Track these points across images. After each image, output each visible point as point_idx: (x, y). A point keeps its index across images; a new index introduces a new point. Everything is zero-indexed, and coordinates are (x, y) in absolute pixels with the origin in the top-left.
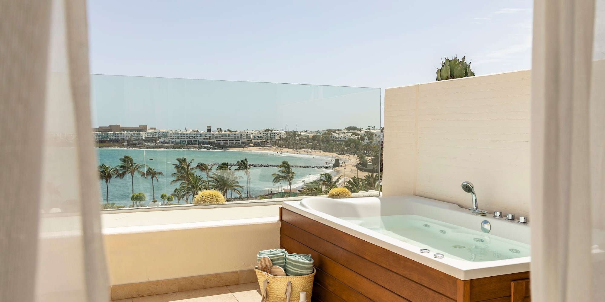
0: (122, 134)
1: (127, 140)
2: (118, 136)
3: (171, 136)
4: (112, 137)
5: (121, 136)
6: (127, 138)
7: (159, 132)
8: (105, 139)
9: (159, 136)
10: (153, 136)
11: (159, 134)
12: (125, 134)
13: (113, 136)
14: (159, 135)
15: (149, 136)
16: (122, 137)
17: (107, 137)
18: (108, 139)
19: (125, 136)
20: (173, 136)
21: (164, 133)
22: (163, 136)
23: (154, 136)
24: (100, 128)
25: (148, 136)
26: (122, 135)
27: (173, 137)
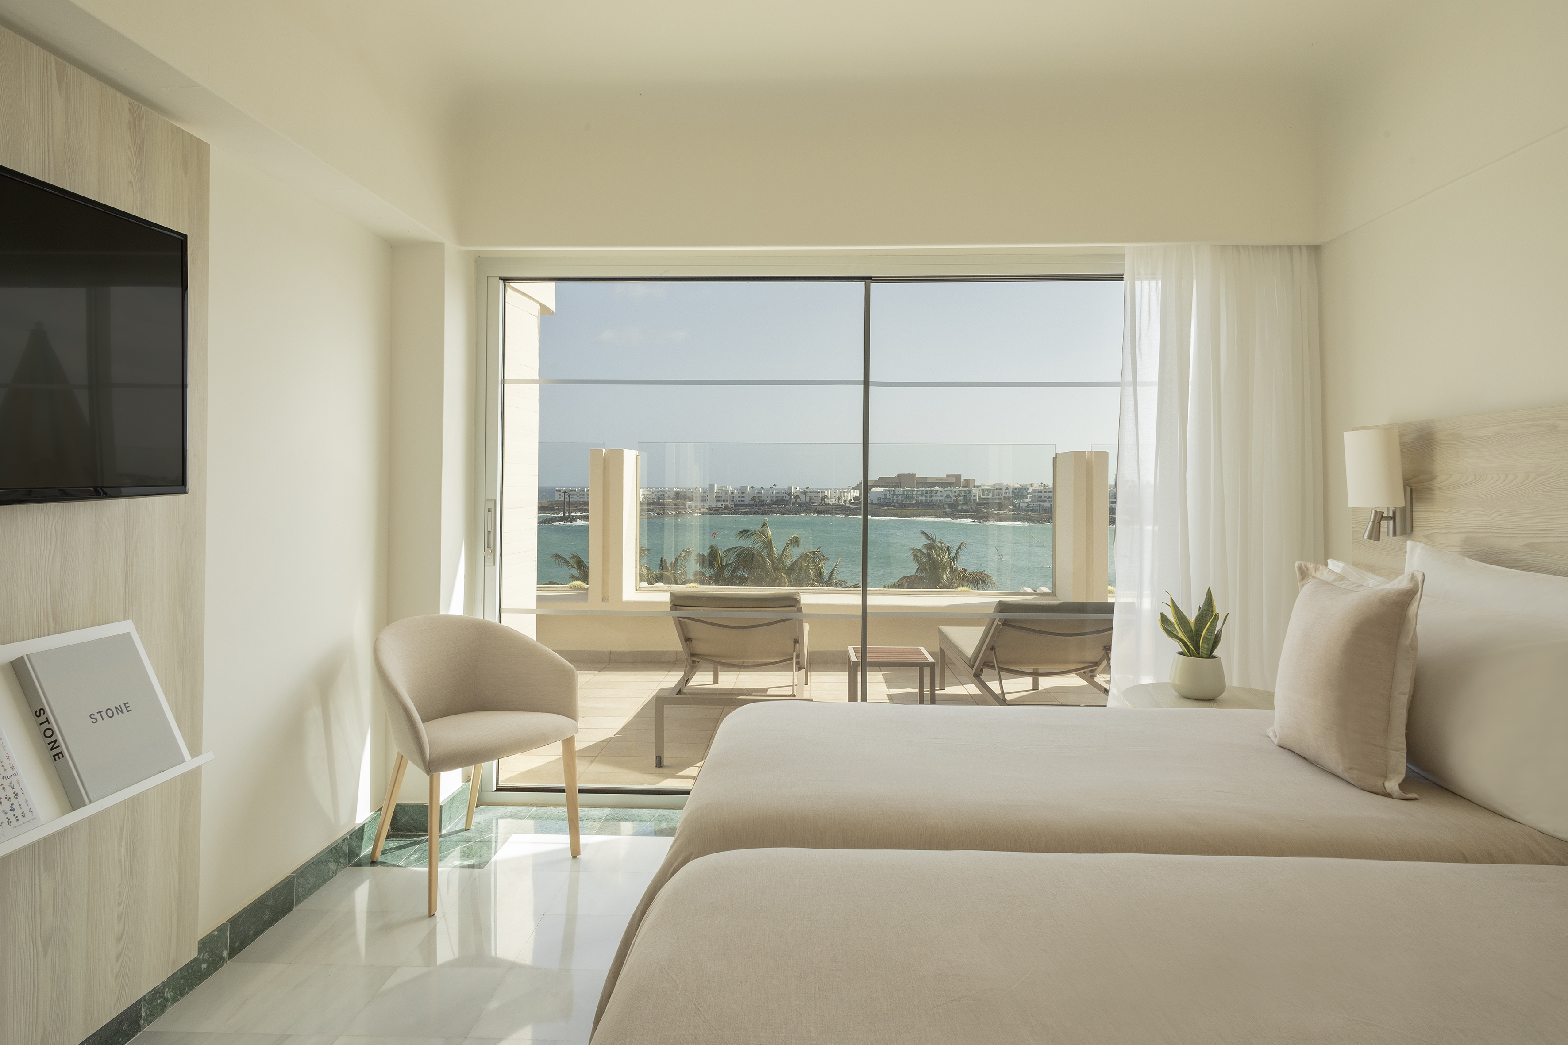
0: (939, 492)
1: (946, 503)
2: (931, 497)
3: (1040, 497)
4: (920, 498)
5: (936, 496)
6: (948, 500)
7: (1007, 489)
8: (909, 502)
9: (1007, 496)
10: (993, 495)
11: (1007, 491)
12: (944, 492)
13: (921, 496)
14: (1006, 493)
15: (986, 496)
16: (938, 498)
17: (912, 497)
18: (914, 502)
19: (945, 495)
20: (1045, 497)
21: (1016, 489)
22: (1016, 495)
23: (995, 497)
24: (881, 479)
25: (984, 495)
26: (939, 494)
27: (1043, 499)
